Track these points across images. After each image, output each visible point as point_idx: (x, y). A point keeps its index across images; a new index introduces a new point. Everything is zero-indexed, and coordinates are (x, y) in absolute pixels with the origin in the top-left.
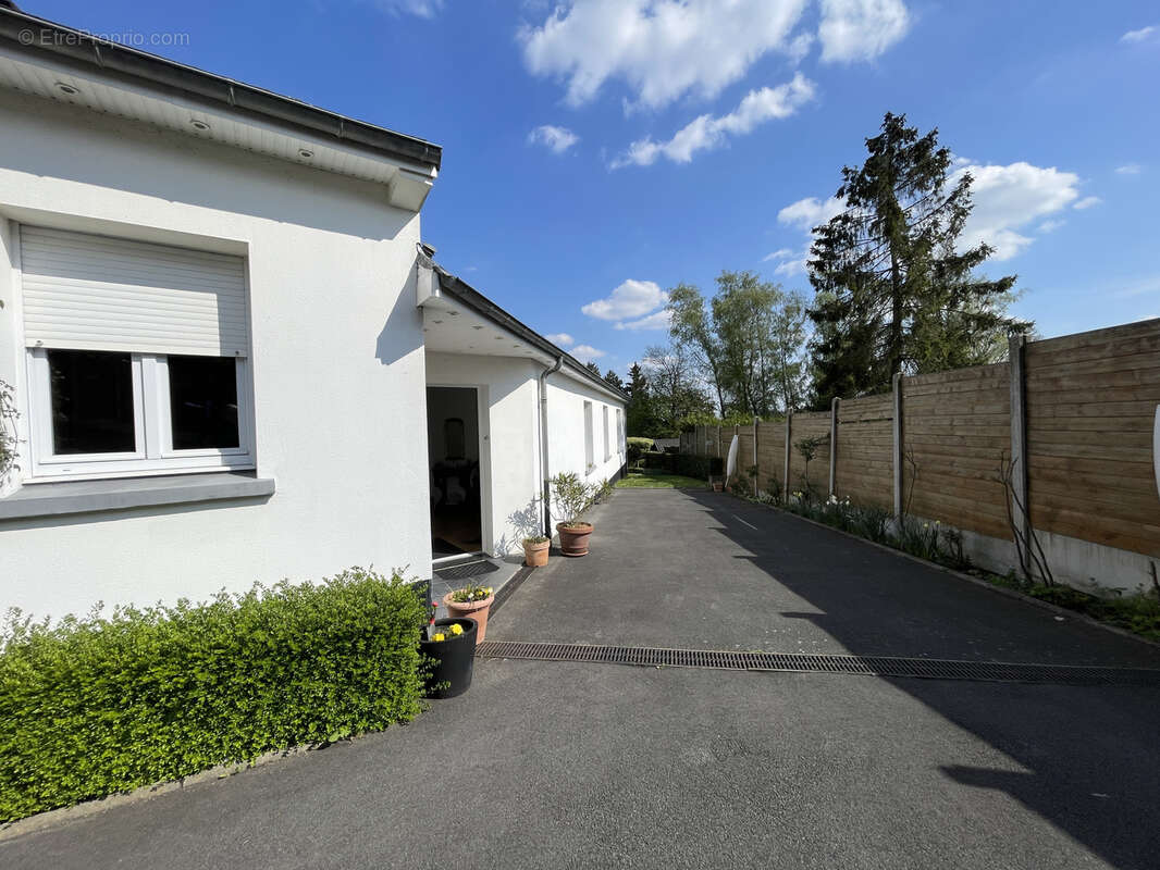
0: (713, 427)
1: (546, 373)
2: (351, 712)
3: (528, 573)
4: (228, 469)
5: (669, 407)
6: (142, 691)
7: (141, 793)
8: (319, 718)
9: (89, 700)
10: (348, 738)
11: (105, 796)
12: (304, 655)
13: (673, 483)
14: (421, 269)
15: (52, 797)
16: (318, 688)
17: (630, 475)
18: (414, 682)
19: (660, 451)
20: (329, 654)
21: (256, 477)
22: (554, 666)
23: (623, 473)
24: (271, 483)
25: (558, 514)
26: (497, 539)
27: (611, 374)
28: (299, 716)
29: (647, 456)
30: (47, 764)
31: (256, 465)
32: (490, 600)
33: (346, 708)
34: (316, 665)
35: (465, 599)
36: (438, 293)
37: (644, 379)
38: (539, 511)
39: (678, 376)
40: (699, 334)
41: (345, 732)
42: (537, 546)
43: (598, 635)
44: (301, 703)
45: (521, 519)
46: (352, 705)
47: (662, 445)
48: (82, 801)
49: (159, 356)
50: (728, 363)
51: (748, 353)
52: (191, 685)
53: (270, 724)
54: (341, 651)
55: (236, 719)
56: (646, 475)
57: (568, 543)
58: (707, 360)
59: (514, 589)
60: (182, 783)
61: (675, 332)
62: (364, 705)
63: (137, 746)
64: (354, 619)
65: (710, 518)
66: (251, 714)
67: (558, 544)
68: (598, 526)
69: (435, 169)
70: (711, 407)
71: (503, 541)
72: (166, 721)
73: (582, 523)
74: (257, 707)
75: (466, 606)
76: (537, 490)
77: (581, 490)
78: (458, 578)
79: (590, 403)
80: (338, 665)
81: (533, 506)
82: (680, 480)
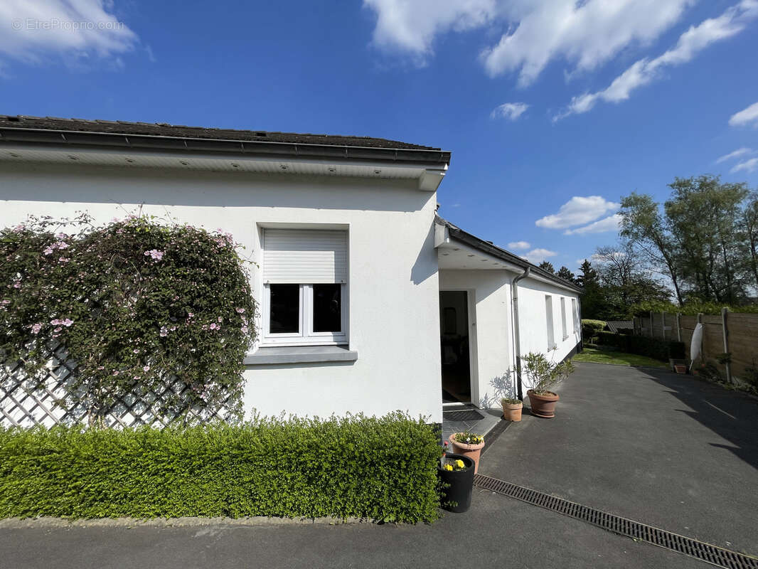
0: (672, 314)
1: (516, 279)
2: (396, 505)
3: (507, 425)
4: (336, 343)
5: (620, 295)
6: (300, 465)
7: (296, 520)
8: (378, 504)
9: (280, 464)
10: (394, 522)
11: (282, 517)
12: (372, 464)
13: (629, 361)
14: (437, 226)
15: (263, 509)
16: (379, 485)
17: (585, 349)
18: (434, 496)
19: (613, 331)
20: (385, 466)
21: (348, 350)
22: (534, 509)
23: (578, 349)
24: (356, 354)
25: (528, 383)
26: (482, 396)
27: (563, 269)
28: (368, 500)
29: (600, 335)
30: (263, 492)
31: (348, 342)
32: (482, 445)
33: (394, 503)
34: (379, 471)
35: (464, 441)
36: (448, 240)
37: (594, 273)
38: (512, 378)
39: (628, 269)
40: (651, 232)
41: (393, 518)
42: (512, 406)
43: (570, 492)
44: (369, 492)
45: (499, 383)
46: (397, 502)
47: (614, 327)
48: (273, 515)
49: (309, 285)
50: (685, 256)
51: (708, 246)
52: (320, 468)
53: (354, 500)
54: (392, 465)
55: (339, 492)
56: (601, 351)
57: (536, 406)
58: (660, 255)
59: (497, 436)
60: (313, 520)
61: (626, 233)
62: (404, 504)
63: (296, 493)
64: (399, 446)
65: (674, 398)
66: (345, 491)
67: (529, 406)
68: (561, 394)
69: (446, 165)
70: (667, 295)
71: (486, 398)
72: (309, 483)
73: (549, 392)
74: (348, 488)
75: (465, 446)
76: (511, 364)
77: (547, 365)
78: (456, 420)
79: (550, 296)
80: (390, 474)
81: (508, 375)
82: (637, 359)
